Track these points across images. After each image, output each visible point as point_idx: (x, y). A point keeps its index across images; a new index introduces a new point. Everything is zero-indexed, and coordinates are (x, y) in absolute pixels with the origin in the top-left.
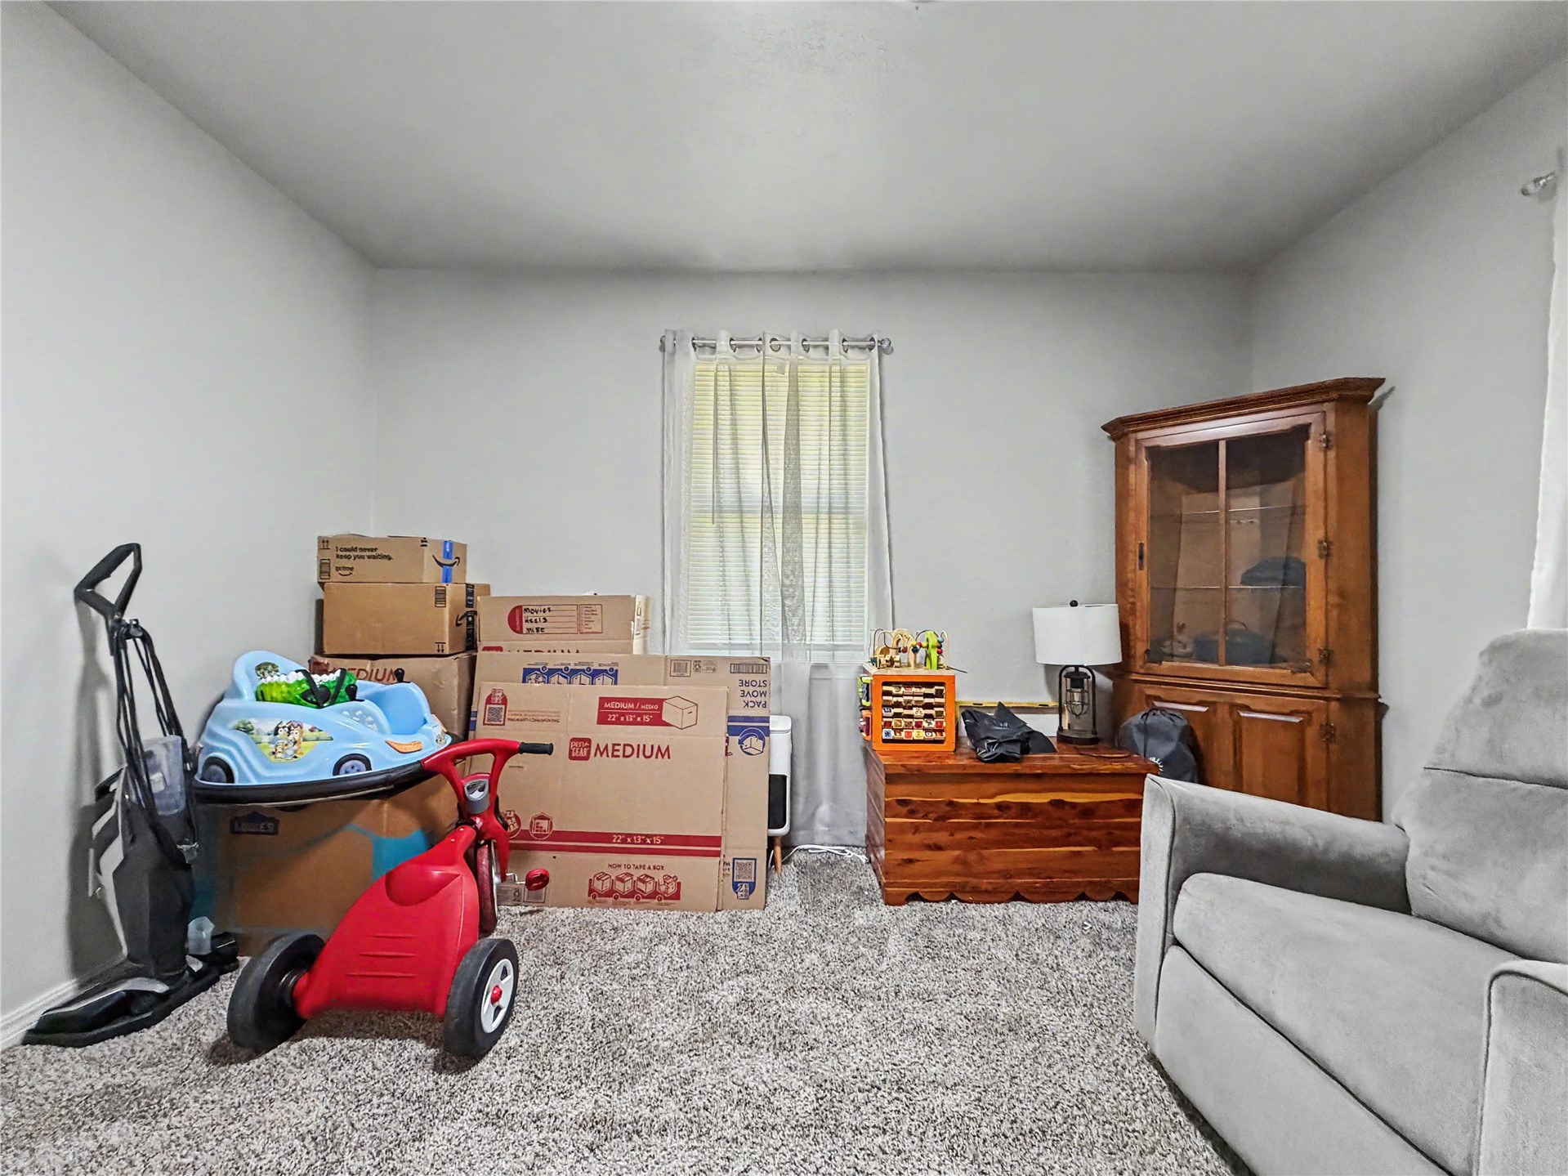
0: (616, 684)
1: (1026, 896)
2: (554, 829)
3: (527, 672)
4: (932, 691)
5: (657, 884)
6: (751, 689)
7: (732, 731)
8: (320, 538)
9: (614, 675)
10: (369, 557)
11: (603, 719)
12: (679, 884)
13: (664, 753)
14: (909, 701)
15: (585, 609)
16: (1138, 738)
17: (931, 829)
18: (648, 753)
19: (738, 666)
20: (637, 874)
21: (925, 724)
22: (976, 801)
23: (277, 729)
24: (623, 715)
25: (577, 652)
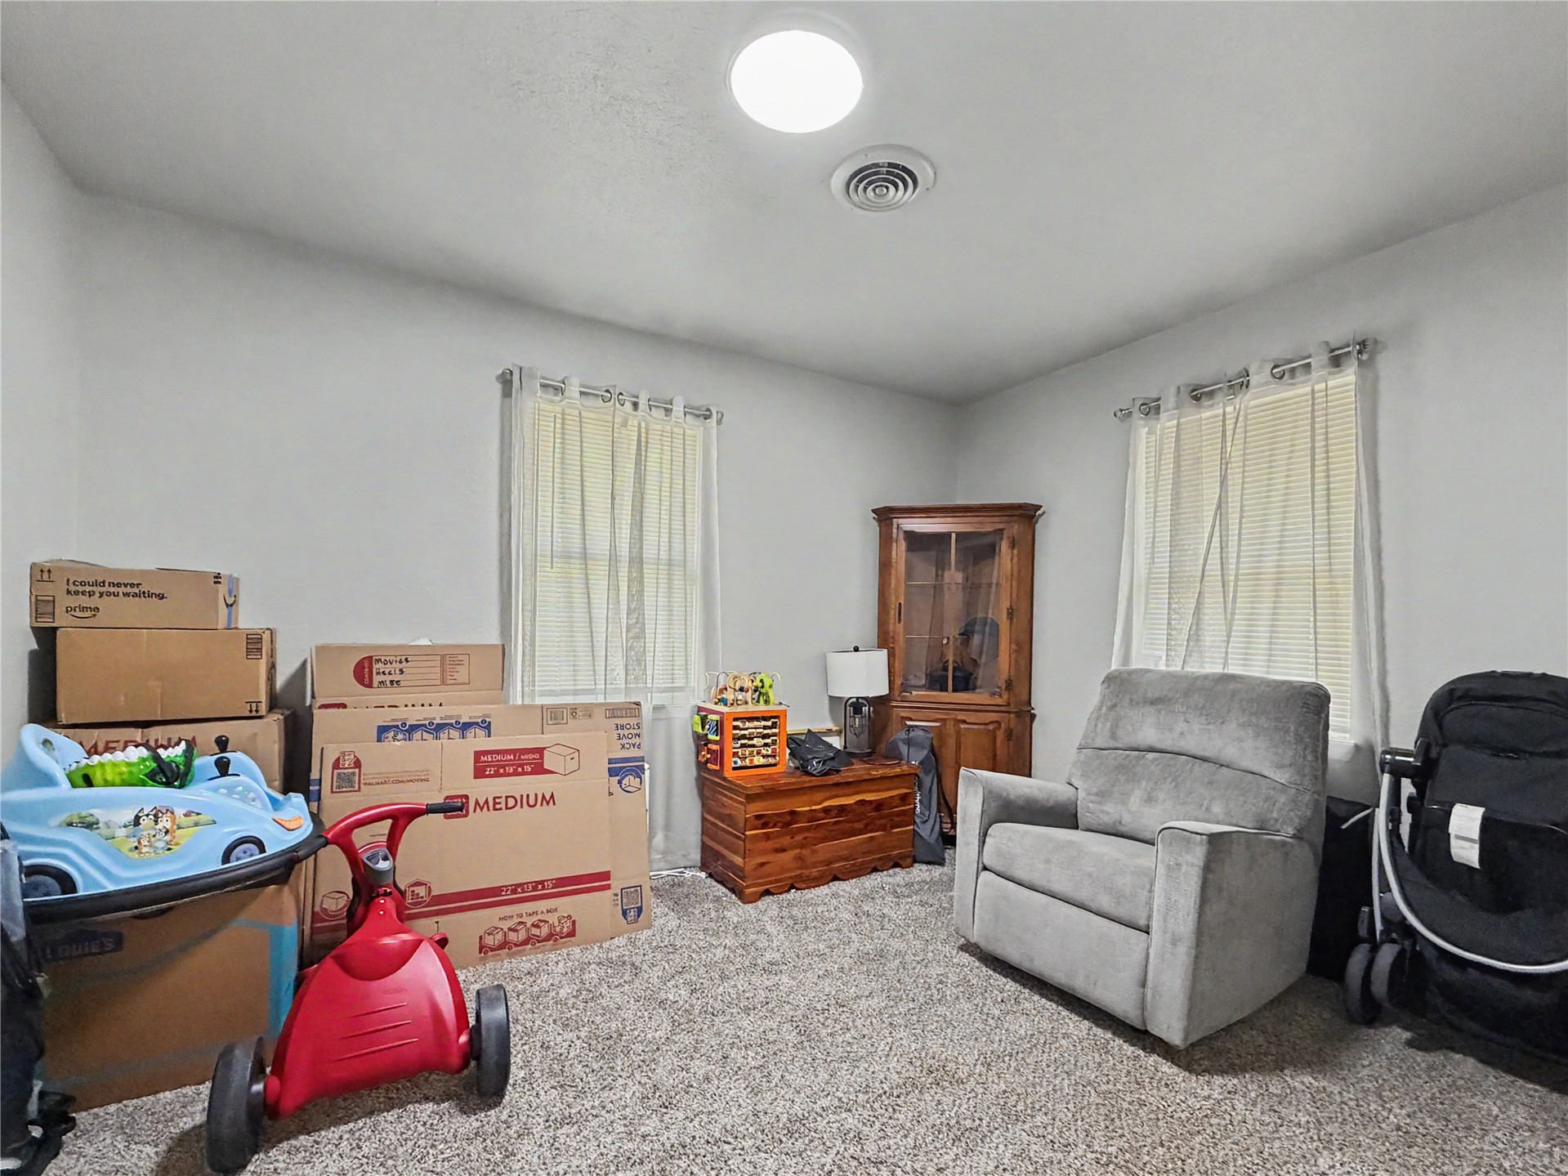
0: (489, 736)
1: (840, 877)
2: (433, 894)
3: (382, 730)
4: (769, 723)
5: (552, 926)
6: (626, 732)
7: (612, 772)
8: (33, 566)
9: (487, 727)
10: (125, 595)
11: (479, 773)
12: (574, 922)
13: (551, 800)
14: (753, 733)
15: (448, 660)
16: (904, 749)
17: (778, 835)
18: (532, 802)
19: (613, 711)
20: (529, 921)
21: (764, 752)
22: (808, 808)
23: (137, 818)
24: (504, 767)
25: (441, 705)
